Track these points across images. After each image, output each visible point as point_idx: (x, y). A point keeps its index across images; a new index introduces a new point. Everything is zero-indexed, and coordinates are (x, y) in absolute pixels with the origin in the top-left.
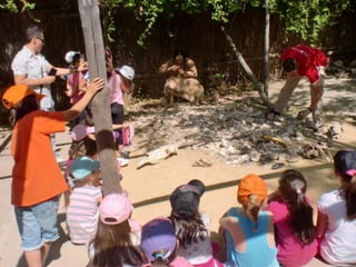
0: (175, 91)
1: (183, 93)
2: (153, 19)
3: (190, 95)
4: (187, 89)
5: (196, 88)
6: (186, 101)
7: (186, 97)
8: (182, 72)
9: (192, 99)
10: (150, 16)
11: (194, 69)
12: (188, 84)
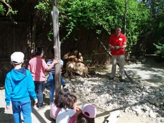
0: (73, 69)
1: (77, 70)
2: (71, 30)
3: (80, 72)
4: (79, 68)
5: (84, 68)
6: (78, 75)
7: (78, 72)
8: (76, 59)
9: (81, 74)
10: (69, 28)
11: (82, 57)
12: (79, 65)
